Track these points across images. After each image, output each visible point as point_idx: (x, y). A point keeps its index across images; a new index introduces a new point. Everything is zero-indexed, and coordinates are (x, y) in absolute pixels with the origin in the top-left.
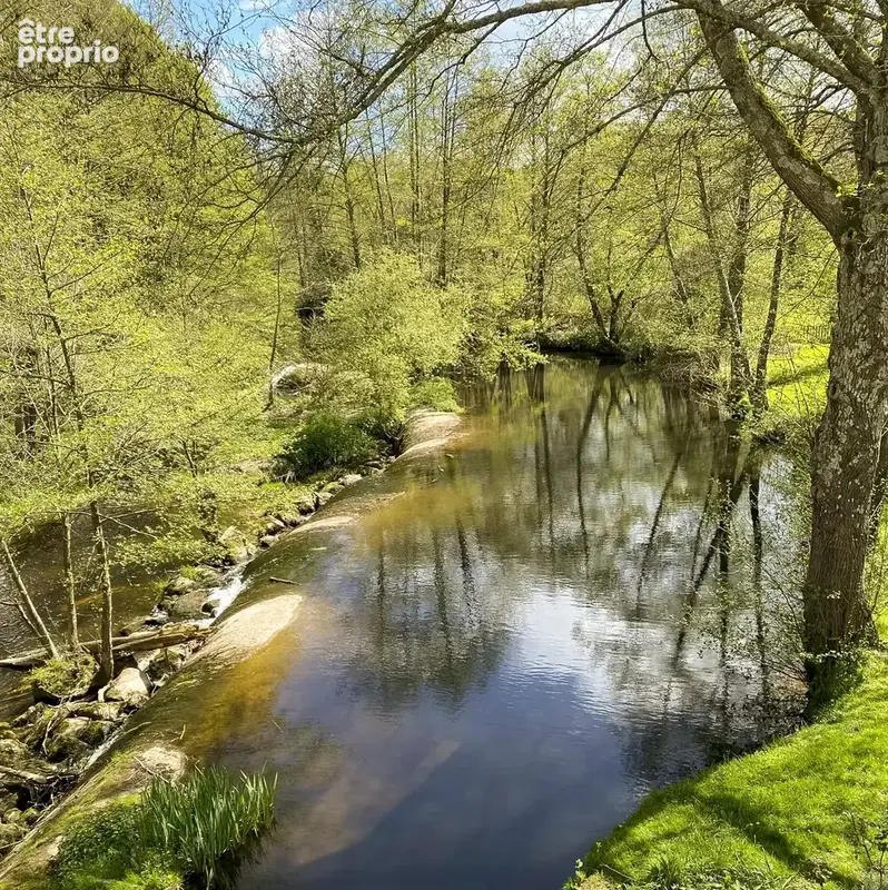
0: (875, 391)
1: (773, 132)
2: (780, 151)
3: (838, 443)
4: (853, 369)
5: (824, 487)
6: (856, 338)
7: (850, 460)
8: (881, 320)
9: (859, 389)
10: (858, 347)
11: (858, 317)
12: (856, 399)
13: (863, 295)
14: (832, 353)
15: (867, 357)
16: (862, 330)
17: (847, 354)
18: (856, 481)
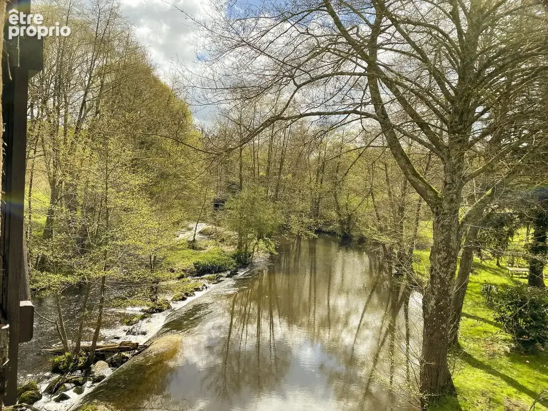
0: (449, 273)
1: (407, 165)
2: (409, 173)
3: (433, 294)
4: (440, 263)
5: (428, 314)
6: (441, 250)
7: (439, 302)
8: (451, 244)
9: (442, 272)
10: (441, 254)
11: (441, 242)
12: (441, 276)
13: (443, 233)
14: (431, 255)
15: (446, 258)
16: (443, 247)
17: (438, 256)
18: (442, 312)
